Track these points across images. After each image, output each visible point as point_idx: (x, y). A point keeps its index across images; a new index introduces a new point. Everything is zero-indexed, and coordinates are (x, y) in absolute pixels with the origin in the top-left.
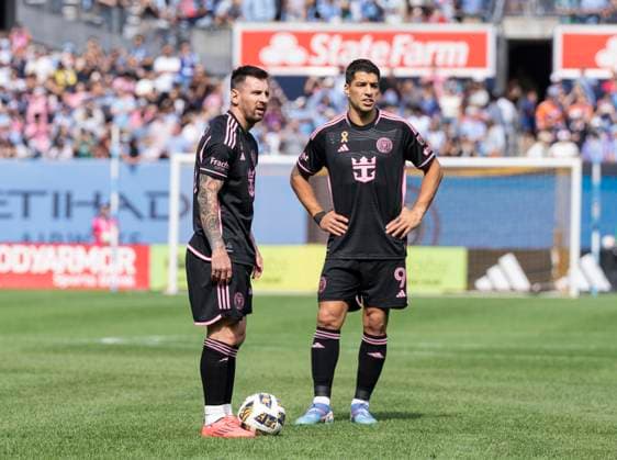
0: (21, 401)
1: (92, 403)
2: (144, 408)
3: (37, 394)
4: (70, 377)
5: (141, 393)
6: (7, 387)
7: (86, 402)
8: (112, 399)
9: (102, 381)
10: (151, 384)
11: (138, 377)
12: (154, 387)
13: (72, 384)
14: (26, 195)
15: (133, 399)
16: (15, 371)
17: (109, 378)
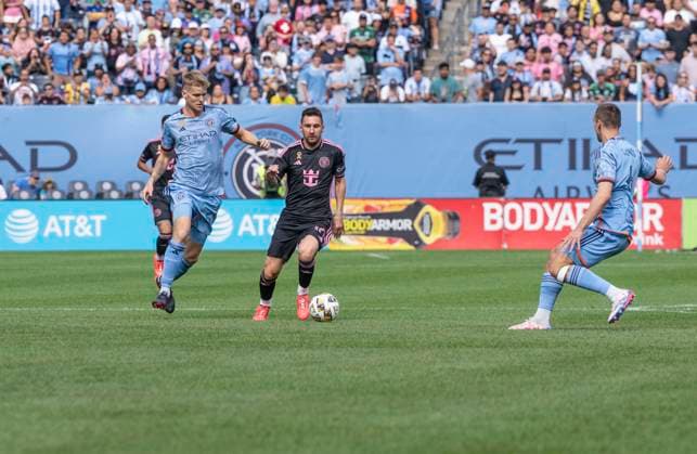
0: (532, 378)
1: (613, 380)
2: (673, 385)
3: (550, 370)
4: (589, 352)
5: (670, 368)
6: (515, 364)
7: (607, 380)
8: (636, 375)
9: (626, 355)
10: (681, 358)
11: (666, 349)
12: (685, 361)
13: (590, 359)
14: (538, 143)
15: (661, 375)
16: (525, 345)
17: (634, 351)
